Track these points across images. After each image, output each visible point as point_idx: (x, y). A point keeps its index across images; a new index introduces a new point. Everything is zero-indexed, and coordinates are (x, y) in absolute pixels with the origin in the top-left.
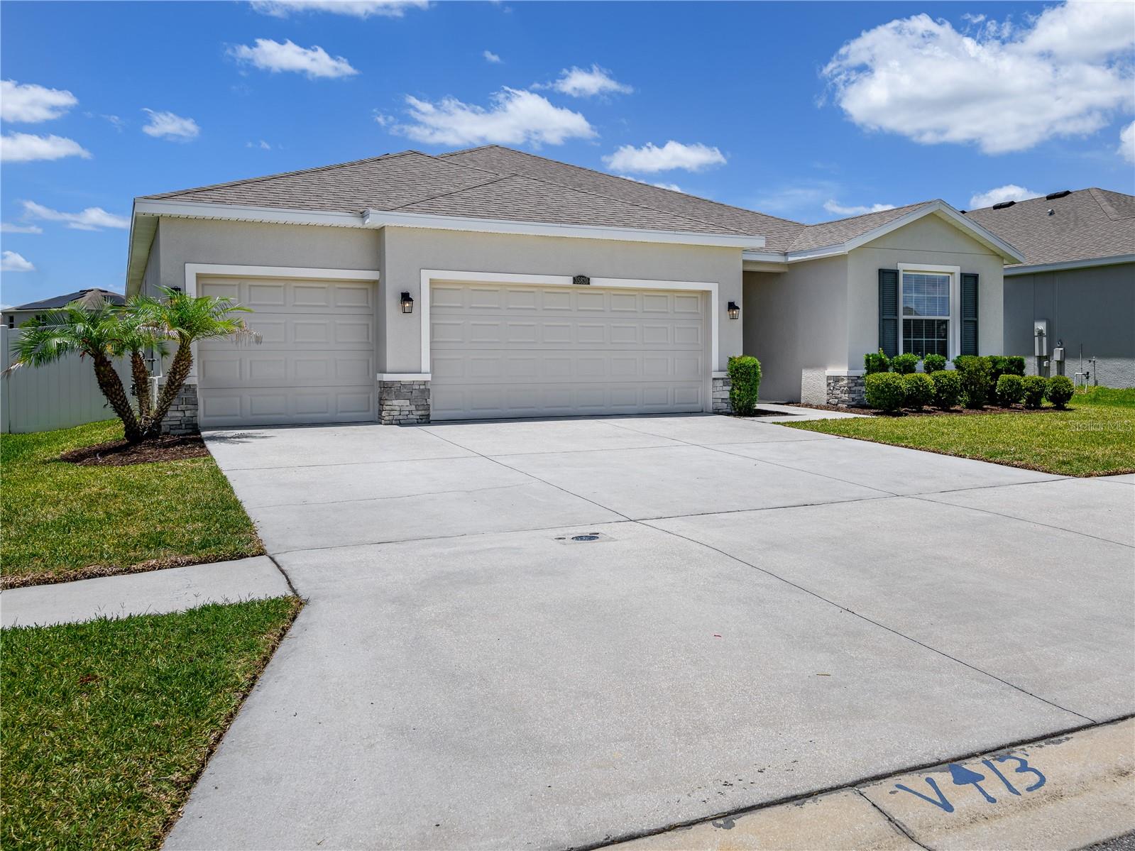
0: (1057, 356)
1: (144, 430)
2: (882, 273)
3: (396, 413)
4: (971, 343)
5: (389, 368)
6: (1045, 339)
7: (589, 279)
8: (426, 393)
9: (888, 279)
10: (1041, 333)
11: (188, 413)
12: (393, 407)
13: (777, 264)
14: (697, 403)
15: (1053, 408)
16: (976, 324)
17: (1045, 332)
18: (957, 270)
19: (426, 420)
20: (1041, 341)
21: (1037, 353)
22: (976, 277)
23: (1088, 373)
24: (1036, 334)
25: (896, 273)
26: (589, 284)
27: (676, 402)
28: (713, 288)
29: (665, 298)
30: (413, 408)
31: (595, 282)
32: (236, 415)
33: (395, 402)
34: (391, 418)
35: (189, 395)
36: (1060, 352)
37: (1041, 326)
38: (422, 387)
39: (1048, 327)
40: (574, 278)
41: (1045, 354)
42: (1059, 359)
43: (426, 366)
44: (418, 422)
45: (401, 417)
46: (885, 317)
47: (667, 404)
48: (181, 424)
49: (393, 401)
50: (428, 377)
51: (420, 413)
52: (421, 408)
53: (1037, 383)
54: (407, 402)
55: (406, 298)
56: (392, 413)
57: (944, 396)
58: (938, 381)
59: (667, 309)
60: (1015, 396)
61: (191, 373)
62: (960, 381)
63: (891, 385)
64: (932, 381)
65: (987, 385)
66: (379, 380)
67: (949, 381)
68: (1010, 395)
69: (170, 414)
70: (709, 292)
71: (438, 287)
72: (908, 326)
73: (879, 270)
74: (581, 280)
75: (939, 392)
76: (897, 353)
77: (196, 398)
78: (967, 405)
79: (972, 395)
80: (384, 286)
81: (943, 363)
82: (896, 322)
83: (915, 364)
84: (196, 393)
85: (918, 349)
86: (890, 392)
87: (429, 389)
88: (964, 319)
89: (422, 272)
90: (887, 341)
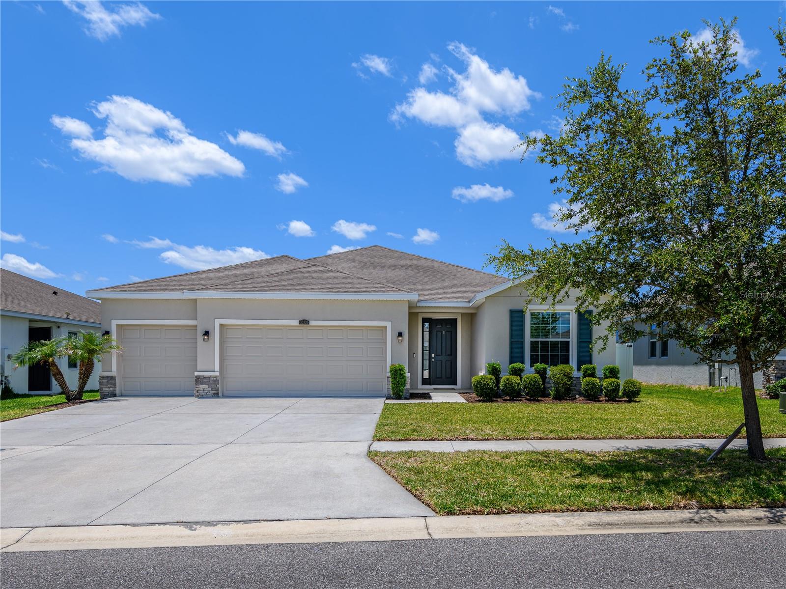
0: (717, 365)
1: (72, 396)
2: (512, 312)
3: (201, 392)
4: (585, 357)
5: (199, 369)
7: (309, 321)
8: (217, 382)
9: (516, 317)
11: (111, 389)
12: (199, 389)
13: (463, 308)
14: (382, 391)
15: (606, 401)
16: (591, 343)
18: (574, 308)
19: (216, 395)
23: (727, 378)
25: (522, 312)
26: (309, 324)
27: (368, 390)
28: (388, 324)
29: (362, 331)
30: (210, 389)
31: (312, 323)
32: (138, 391)
33: (201, 386)
34: (198, 394)
35: (113, 381)
38: (215, 379)
40: (300, 321)
42: (718, 367)
43: (217, 368)
44: (212, 396)
45: (203, 394)
46: (513, 340)
47: (362, 391)
48: (109, 394)
50: (218, 374)
51: (213, 392)
52: (213, 389)
53: (611, 384)
54: (207, 386)
55: (207, 333)
56: (199, 392)
57: (527, 391)
58: (525, 381)
59: (363, 336)
60: (591, 392)
61: (113, 370)
62: (540, 381)
63: (481, 383)
64: (519, 381)
65: (566, 384)
66: (195, 375)
67: (530, 381)
68: (586, 391)
69: (104, 389)
70: (386, 327)
71: (228, 328)
72: (534, 345)
73: (510, 310)
74: (304, 322)
75: (525, 387)
76: (523, 362)
77: (115, 382)
78: (553, 397)
79: (557, 391)
80: (198, 328)
81: (545, 369)
82: (522, 343)
83: (521, 370)
84: (116, 380)
85: (544, 360)
86: (481, 387)
87: (218, 380)
88: (581, 340)
89: (216, 320)
90: (516, 354)
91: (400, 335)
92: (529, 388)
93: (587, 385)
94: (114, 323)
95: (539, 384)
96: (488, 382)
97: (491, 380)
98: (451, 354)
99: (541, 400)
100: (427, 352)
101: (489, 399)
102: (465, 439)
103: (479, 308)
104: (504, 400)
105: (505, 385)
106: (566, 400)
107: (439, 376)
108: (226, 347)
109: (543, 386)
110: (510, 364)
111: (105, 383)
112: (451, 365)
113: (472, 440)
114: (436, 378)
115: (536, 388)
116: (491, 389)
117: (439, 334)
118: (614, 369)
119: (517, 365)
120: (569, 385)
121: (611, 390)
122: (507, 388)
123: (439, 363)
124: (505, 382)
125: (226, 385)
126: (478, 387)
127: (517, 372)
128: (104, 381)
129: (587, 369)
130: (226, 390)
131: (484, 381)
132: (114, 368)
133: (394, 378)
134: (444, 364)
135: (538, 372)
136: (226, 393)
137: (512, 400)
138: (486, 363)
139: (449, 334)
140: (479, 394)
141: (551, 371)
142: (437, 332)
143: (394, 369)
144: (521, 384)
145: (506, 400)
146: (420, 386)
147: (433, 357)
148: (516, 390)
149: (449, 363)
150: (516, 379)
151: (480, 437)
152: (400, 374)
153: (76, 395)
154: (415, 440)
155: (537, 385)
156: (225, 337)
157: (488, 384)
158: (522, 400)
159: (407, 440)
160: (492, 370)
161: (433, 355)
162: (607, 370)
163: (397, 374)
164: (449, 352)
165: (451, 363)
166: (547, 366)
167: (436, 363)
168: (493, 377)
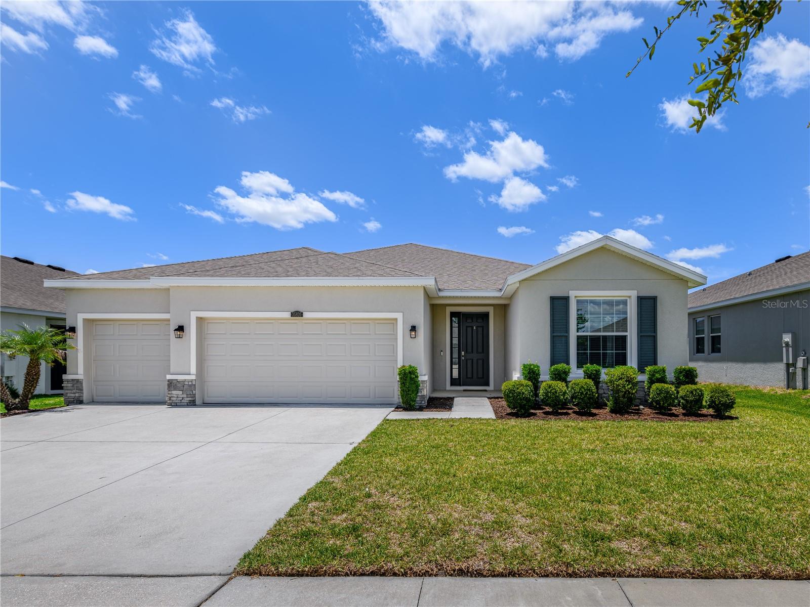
0: (800, 364)
1: (12, 405)
2: (553, 300)
3: (174, 399)
4: (648, 355)
5: (172, 371)
6: (790, 349)
7: (302, 313)
8: (193, 387)
9: (559, 305)
10: (787, 344)
11: (77, 395)
12: (172, 395)
13: (494, 298)
16: (654, 339)
17: (790, 343)
18: (634, 294)
19: (192, 404)
20: (787, 351)
21: (785, 361)
22: (654, 299)
24: (784, 345)
25: (566, 299)
26: (302, 316)
27: (377, 396)
28: (399, 316)
29: (368, 324)
30: (185, 396)
31: (307, 315)
32: (111, 396)
33: (174, 392)
34: (171, 401)
35: (79, 385)
36: (802, 360)
37: (787, 338)
38: (190, 383)
39: (794, 339)
40: (291, 313)
41: (791, 362)
42: (802, 367)
43: (193, 370)
44: (188, 405)
45: (177, 401)
46: (555, 334)
48: (74, 401)
49: (173, 392)
50: (193, 377)
51: (188, 399)
52: (189, 396)
54: (181, 392)
55: (181, 329)
56: (172, 399)
57: (576, 401)
58: (572, 388)
59: (370, 332)
60: (663, 404)
61: (79, 373)
62: (594, 389)
63: (514, 391)
64: (565, 388)
65: (629, 392)
66: (167, 379)
67: (580, 389)
68: (658, 402)
69: (68, 395)
70: (396, 320)
71: (210, 321)
72: (581, 341)
73: (551, 297)
74: (297, 314)
75: (572, 397)
76: (568, 363)
77: (82, 386)
78: (611, 409)
79: (616, 401)
80: (171, 322)
81: (598, 372)
82: (567, 338)
83: (566, 373)
84: (82, 383)
85: (595, 359)
86: (514, 396)
87: (195, 385)
88: (642, 334)
89: (191, 312)
90: (558, 354)
91: (413, 328)
92: (580, 398)
93: (658, 394)
94: (81, 317)
95: (593, 393)
96: (524, 391)
97: (527, 389)
98: (483, 352)
99: (595, 415)
100: (456, 351)
101: (525, 413)
102: (461, 573)
103: (511, 297)
104: (544, 413)
105: (546, 394)
106: (629, 413)
107: (469, 375)
108: (208, 345)
109: (597, 395)
110: (551, 366)
111: (70, 388)
112: (483, 364)
113: (479, 574)
114: (467, 378)
115: (589, 398)
116: (528, 400)
117: (469, 330)
118: (691, 372)
119: (561, 366)
120: (633, 394)
121: (691, 401)
122: (549, 397)
123: (469, 362)
124: (546, 390)
125: (207, 389)
126: (511, 397)
127: (561, 376)
128: (68, 385)
129: (655, 372)
130: (208, 397)
131: (518, 389)
132: (81, 370)
133: (403, 383)
134: (475, 362)
135: (589, 375)
136: (207, 400)
137: (555, 413)
138: (520, 364)
139: (480, 329)
140: (511, 406)
141: (606, 374)
142: (467, 327)
143: (403, 372)
144: (567, 391)
145: (547, 413)
146: (448, 387)
147: (463, 354)
148: (561, 400)
149: (480, 362)
150: (560, 385)
151: (500, 568)
152: (411, 378)
153: (17, 404)
154: (336, 574)
155: (589, 395)
156: (206, 333)
157: (523, 393)
158: (569, 414)
159: (315, 573)
160: (529, 373)
161: (463, 353)
162: (681, 372)
163: (408, 377)
164: (480, 350)
165: (483, 361)
166: (600, 368)
167: (467, 361)
168: (530, 383)
